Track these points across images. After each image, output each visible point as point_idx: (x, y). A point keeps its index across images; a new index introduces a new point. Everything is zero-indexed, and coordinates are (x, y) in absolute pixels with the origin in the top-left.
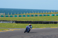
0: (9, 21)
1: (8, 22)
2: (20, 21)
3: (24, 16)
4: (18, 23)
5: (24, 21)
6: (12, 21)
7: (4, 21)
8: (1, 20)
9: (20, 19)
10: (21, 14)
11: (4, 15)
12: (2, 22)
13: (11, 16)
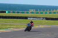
0: (40, 17)
1: (38, 19)
2: (50, 18)
3: (55, 13)
4: (48, 20)
5: (54, 18)
6: (42, 18)
7: (34, 17)
8: (31, 16)
9: (50, 16)
10: (52, 11)
11: (35, 11)
12: (32, 19)
13: (41, 13)
